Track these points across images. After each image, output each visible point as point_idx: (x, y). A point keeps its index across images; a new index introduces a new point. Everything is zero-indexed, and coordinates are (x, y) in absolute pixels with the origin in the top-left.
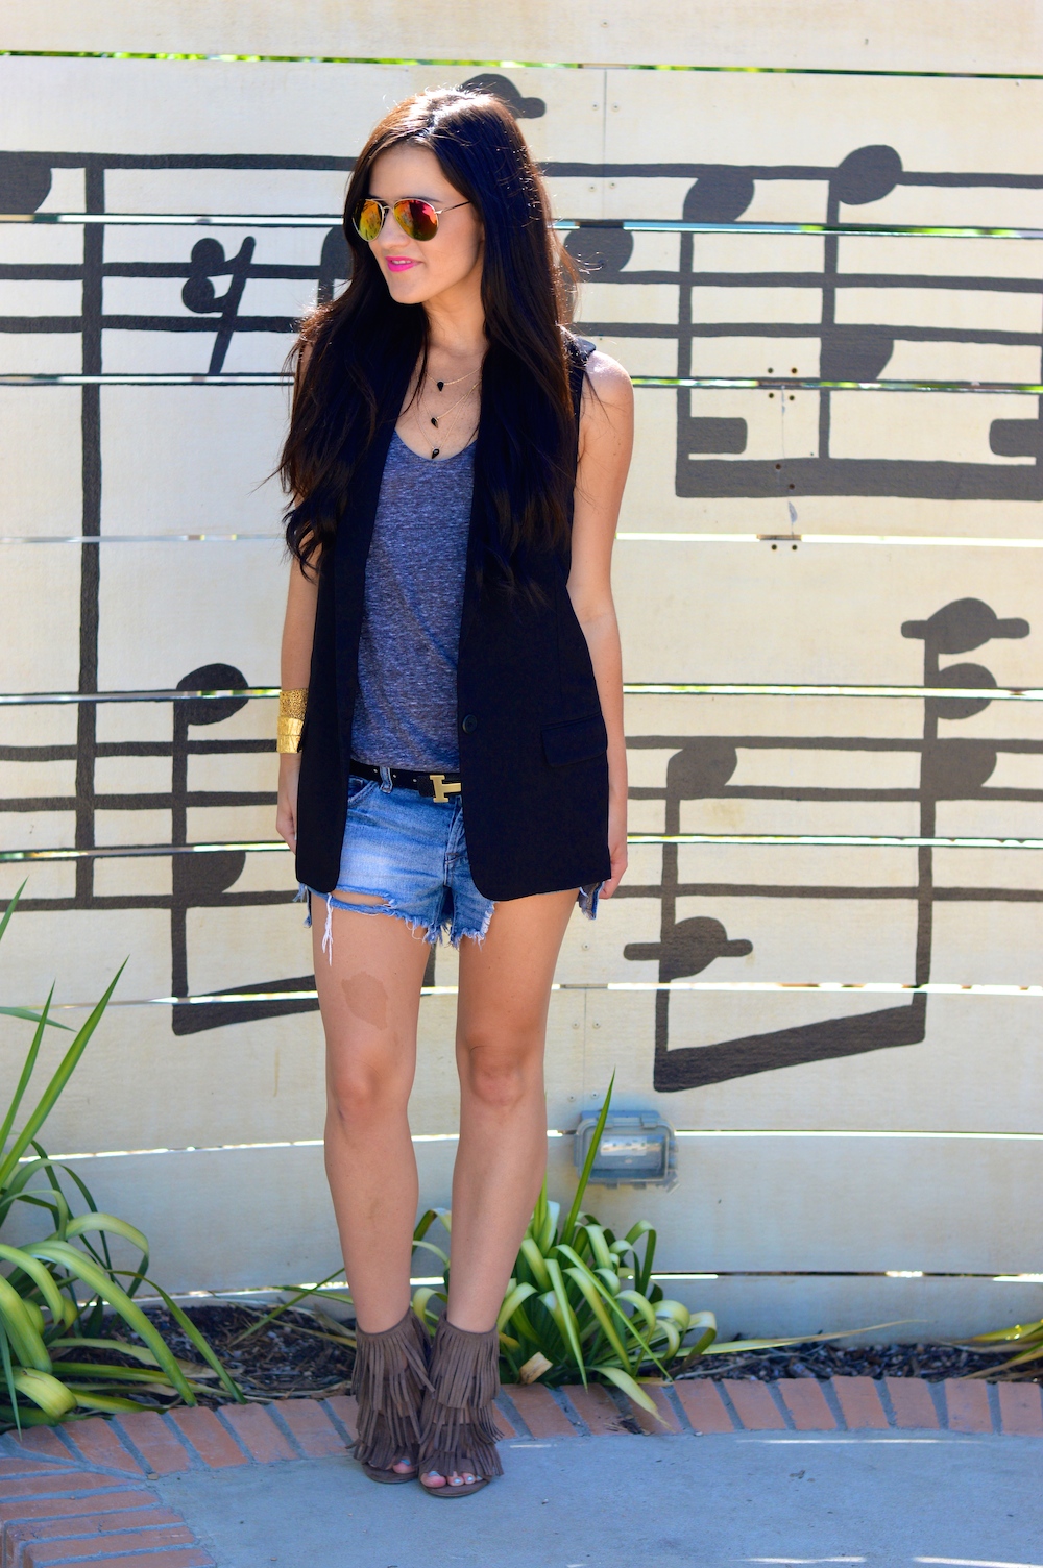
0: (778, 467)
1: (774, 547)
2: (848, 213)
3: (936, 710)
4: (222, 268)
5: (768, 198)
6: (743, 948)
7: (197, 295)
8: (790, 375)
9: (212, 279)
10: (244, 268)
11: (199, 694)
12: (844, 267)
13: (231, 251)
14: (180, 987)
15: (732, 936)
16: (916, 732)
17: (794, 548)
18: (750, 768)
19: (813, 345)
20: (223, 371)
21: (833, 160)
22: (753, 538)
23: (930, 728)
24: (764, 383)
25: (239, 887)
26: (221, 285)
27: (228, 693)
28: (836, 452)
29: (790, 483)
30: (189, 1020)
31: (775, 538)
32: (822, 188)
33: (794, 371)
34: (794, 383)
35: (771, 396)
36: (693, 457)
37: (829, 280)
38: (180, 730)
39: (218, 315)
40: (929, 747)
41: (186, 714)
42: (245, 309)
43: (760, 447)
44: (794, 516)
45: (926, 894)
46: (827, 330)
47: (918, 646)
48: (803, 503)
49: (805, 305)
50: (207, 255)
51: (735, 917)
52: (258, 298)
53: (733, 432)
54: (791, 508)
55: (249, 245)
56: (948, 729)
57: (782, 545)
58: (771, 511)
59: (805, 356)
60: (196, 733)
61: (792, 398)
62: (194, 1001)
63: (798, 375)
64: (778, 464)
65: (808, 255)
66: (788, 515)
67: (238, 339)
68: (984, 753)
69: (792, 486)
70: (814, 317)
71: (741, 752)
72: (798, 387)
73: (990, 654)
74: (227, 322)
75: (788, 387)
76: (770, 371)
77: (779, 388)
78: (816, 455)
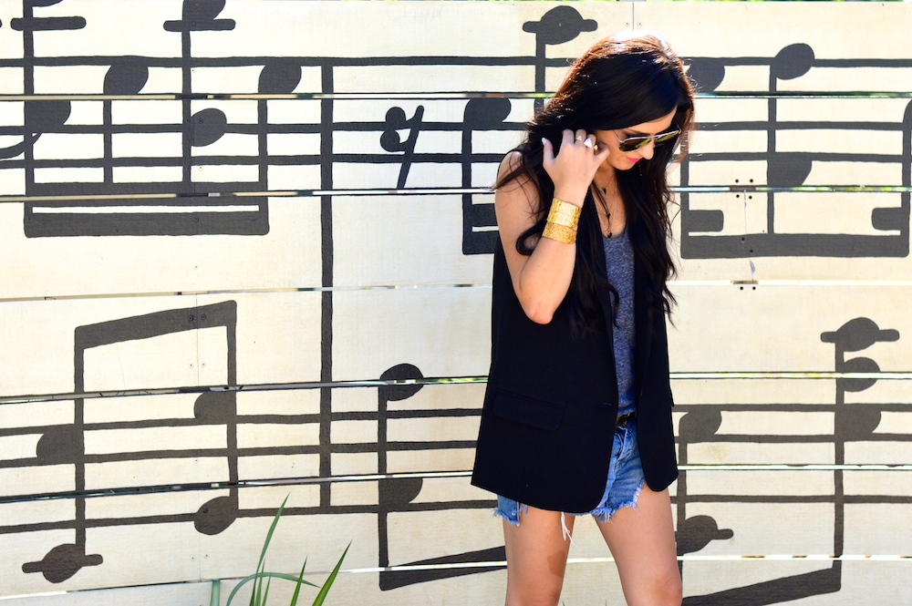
0: (743, 239)
1: (742, 288)
2: (782, 85)
3: (843, 386)
4: (405, 125)
5: (734, 78)
6: (727, 534)
7: (389, 141)
8: (749, 184)
9: (398, 131)
10: (418, 124)
11: (395, 382)
12: (780, 118)
13: (409, 115)
14: (384, 561)
15: (720, 527)
16: (832, 400)
17: (754, 288)
18: (729, 423)
19: (763, 165)
20: (405, 187)
21: (773, 53)
22: (728, 283)
23: (840, 397)
24: (733, 189)
25: (419, 499)
26: (404, 135)
27: (413, 382)
28: (778, 230)
29: (749, 249)
30: (390, 580)
31: (742, 282)
32: (766, 70)
33: (751, 181)
34: (752, 188)
35: (738, 196)
36: (691, 234)
37: (772, 126)
38: (382, 404)
39: (403, 153)
40: (839, 408)
41: (386, 394)
42: (418, 149)
43: (731, 228)
44: (753, 269)
45: (840, 499)
46: (771, 155)
47: (831, 347)
48: (758, 261)
49: (758, 141)
50: (395, 116)
51: (723, 515)
52: (427, 142)
53: (715, 218)
54: (751, 264)
55: (420, 110)
56: (851, 398)
57: (748, 288)
58: (738, 266)
59: (758, 172)
60: (392, 406)
61: (750, 197)
62: (394, 569)
63: (754, 184)
64: (743, 238)
65: (758, 110)
66: (750, 268)
67: (414, 167)
68: (872, 413)
69: (752, 251)
70: (764, 148)
71: (724, 414)
72: (755, 191)
73: (875, 351)
74: (408, 157)
75: (747, 191)
76: (737, 181)
77: (743, 191)
78: (766, 232)
